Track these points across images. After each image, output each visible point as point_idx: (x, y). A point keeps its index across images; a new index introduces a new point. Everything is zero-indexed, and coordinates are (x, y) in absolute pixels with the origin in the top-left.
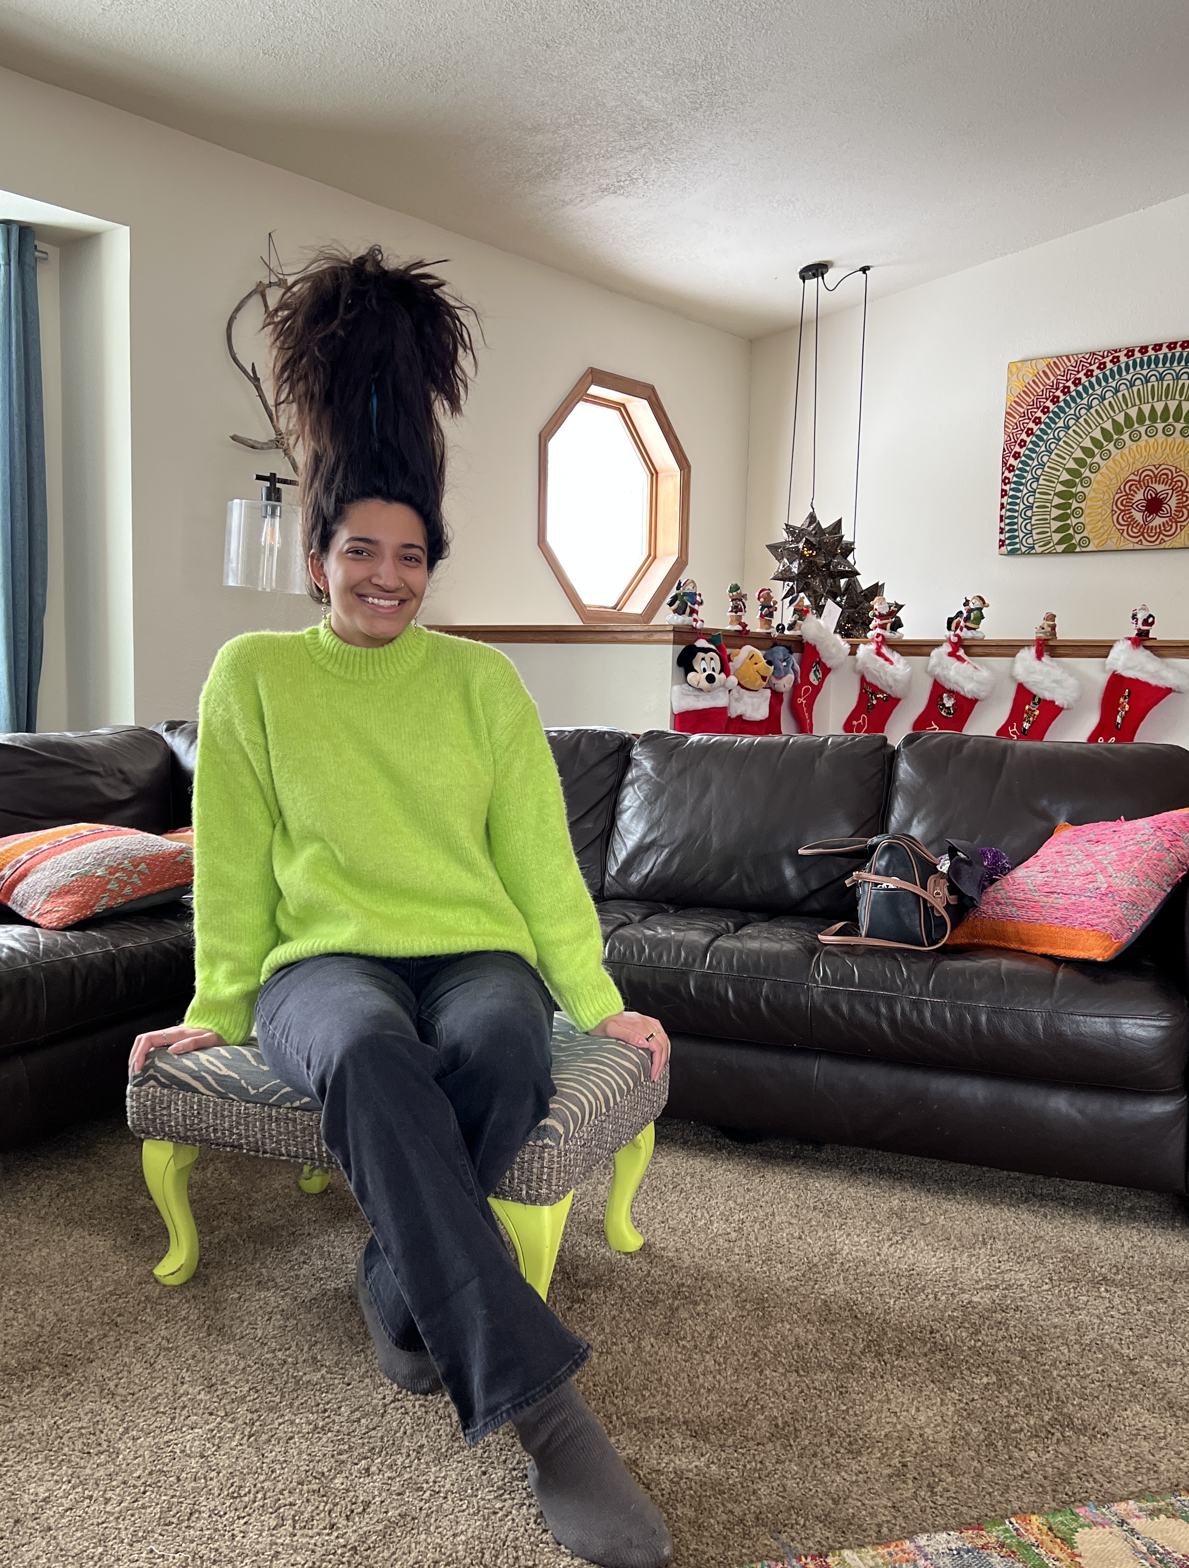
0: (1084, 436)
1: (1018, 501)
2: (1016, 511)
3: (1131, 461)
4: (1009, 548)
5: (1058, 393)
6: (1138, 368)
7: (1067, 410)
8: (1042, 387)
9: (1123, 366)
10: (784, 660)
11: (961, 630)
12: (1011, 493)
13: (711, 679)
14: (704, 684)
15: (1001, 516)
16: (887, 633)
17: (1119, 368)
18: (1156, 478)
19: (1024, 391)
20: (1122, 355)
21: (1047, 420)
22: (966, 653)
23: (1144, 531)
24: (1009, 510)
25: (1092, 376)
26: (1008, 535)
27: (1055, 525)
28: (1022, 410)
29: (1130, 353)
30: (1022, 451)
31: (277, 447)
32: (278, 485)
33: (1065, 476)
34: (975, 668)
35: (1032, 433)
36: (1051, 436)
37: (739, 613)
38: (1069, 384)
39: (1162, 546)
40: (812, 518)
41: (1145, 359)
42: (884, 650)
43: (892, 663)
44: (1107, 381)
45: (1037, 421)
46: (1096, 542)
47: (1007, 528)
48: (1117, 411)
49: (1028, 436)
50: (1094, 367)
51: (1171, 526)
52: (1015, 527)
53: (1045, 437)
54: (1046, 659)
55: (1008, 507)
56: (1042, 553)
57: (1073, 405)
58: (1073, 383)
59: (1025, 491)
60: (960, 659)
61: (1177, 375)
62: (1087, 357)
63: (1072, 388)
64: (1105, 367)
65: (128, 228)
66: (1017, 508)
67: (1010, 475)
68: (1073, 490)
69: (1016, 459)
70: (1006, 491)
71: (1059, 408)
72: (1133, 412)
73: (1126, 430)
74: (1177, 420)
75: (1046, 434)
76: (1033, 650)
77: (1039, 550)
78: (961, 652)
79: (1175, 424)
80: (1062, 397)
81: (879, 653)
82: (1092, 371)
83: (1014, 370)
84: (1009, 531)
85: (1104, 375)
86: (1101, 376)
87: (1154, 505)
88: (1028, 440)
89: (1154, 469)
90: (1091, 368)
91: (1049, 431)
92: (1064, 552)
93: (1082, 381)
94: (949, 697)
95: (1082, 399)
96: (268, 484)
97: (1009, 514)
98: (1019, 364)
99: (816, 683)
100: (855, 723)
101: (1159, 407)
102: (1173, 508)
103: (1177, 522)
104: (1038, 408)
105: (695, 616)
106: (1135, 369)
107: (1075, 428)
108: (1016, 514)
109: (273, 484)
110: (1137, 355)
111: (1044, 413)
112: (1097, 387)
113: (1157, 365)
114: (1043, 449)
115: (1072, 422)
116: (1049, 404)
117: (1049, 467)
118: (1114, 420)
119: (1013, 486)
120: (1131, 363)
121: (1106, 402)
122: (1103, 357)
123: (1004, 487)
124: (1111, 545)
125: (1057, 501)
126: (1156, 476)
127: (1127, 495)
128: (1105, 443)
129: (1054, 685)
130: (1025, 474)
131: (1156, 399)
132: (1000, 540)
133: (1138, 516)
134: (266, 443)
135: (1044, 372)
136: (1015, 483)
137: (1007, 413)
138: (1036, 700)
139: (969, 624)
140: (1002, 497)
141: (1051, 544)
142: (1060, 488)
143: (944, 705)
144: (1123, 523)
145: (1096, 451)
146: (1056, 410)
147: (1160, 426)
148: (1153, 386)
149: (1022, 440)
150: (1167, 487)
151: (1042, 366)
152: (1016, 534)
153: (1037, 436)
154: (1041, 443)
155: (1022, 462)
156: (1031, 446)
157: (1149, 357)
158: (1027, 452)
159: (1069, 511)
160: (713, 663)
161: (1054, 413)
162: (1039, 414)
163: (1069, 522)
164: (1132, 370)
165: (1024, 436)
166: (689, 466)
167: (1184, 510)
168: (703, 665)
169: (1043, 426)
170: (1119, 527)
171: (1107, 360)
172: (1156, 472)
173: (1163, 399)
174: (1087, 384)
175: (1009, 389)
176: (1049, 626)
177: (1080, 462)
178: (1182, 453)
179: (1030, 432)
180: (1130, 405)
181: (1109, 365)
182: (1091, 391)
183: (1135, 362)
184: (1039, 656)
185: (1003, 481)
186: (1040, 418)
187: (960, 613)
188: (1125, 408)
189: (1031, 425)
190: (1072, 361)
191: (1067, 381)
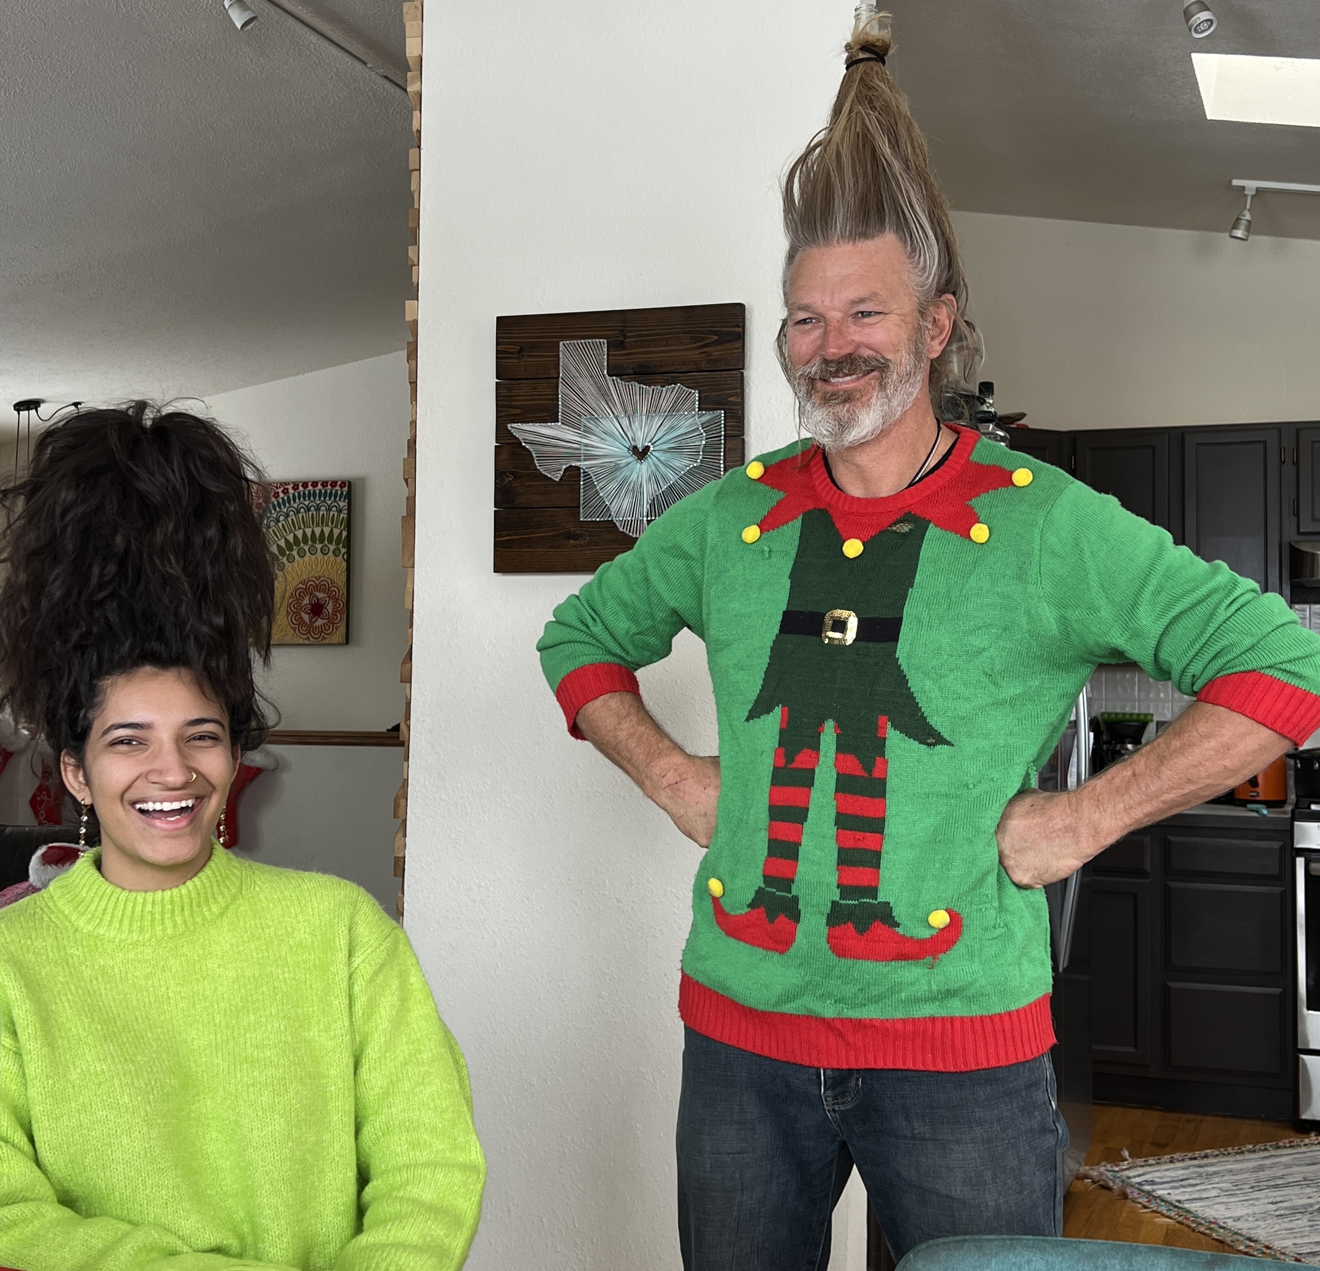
3: (300, 573)
6: (302, 500)
9: (291, 496)
17: (288, 497)
20: (290, 487)
23: (310, 629)
29: (296, 487)
41: (307, 492)
44: (280, 508)
48: (289, 532)
51: (329, 627)
61: (329, 507)
64: (278, 496)
72: (299, 534)
73: (295, 548)
74: (330, 542)
79: (330, 546)
86: (276, 503)
87: (317, 609)
89: (315, 580)
101: (318, 531)
102: (330, 612)
103: (333, 624)
110: (301, 488)
113: (315, 498)
118: (286, 539)
120: (296, 494)
121: (280, 524)
122: (277, 488)
124: (287, 640)
126: (317, 586)
127: (298, 600)
131: (315, 525)
133: (306, 617)
144: (296, 622)
147: (319, 546)
148: (313, 514)
150: (325, 596)
164: (297, 500)
167: (338, 614)
170: (293, 626)
171: (280, 490)
172: (317, 583)
178: (335, 569)
180: (297, 528)
181: (281, 495)
183: (299, 493)
188: (294, 530)
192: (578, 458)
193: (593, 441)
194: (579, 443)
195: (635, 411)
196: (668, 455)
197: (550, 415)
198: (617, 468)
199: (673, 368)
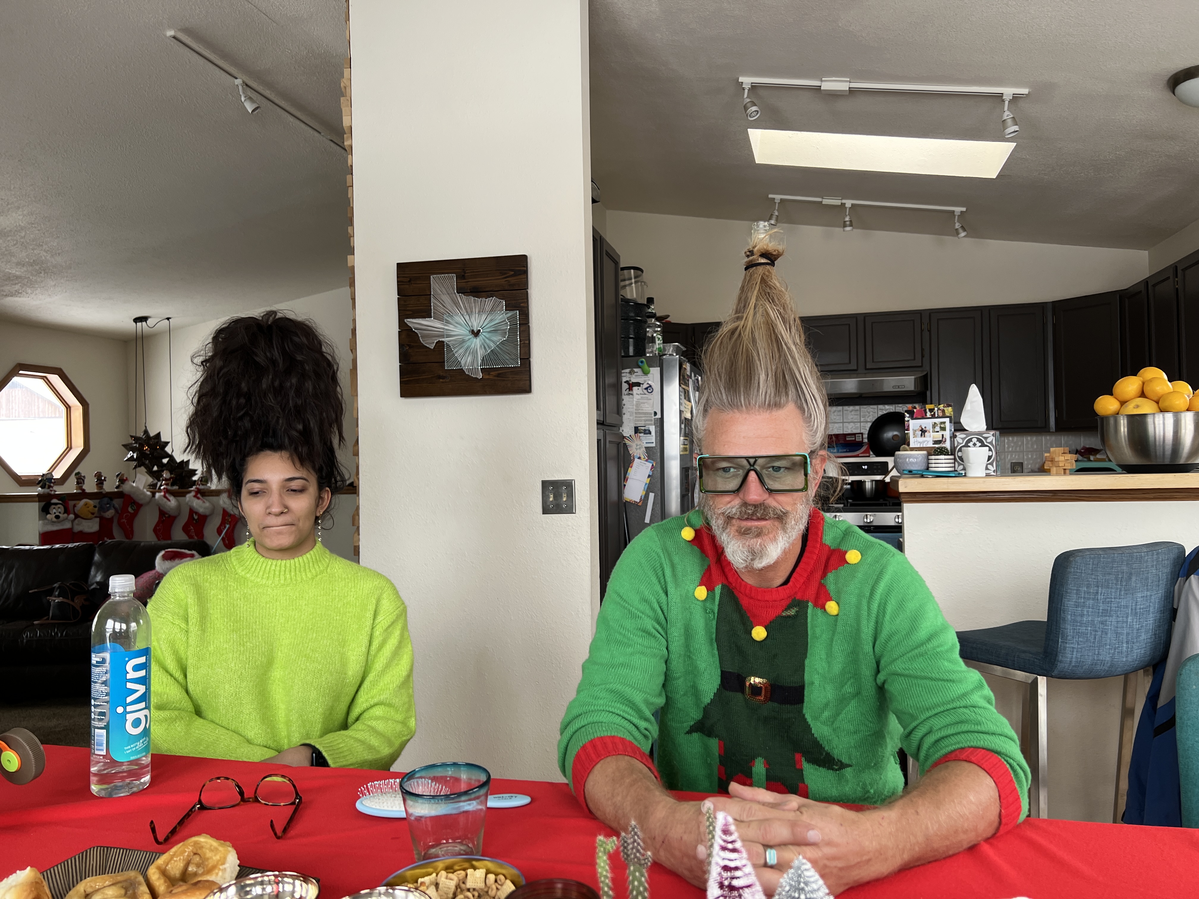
10: (108, 504)
13: (57, 517)
14: (54, 519)
16: (169, 487)
34: (204, 502)
37: (80, 485)
40: (146, 432)
42: (167, 495)
60: (198, 498)
78: (199, 495)
81: (165, 497)
99: (134, 512)
100: (158, 528)
105: (51, 489)
138: (229, 515)
143: (194, 518)
160: (59, 510)
166: (87, 404)
168: (54, 511)
192: (443, 336)
193: (451, 327)
194: (443, 329)
195: (472, 312)
196: (490, 334)
197: (427, 314)
198: (463, 341)
199: (491, 289)
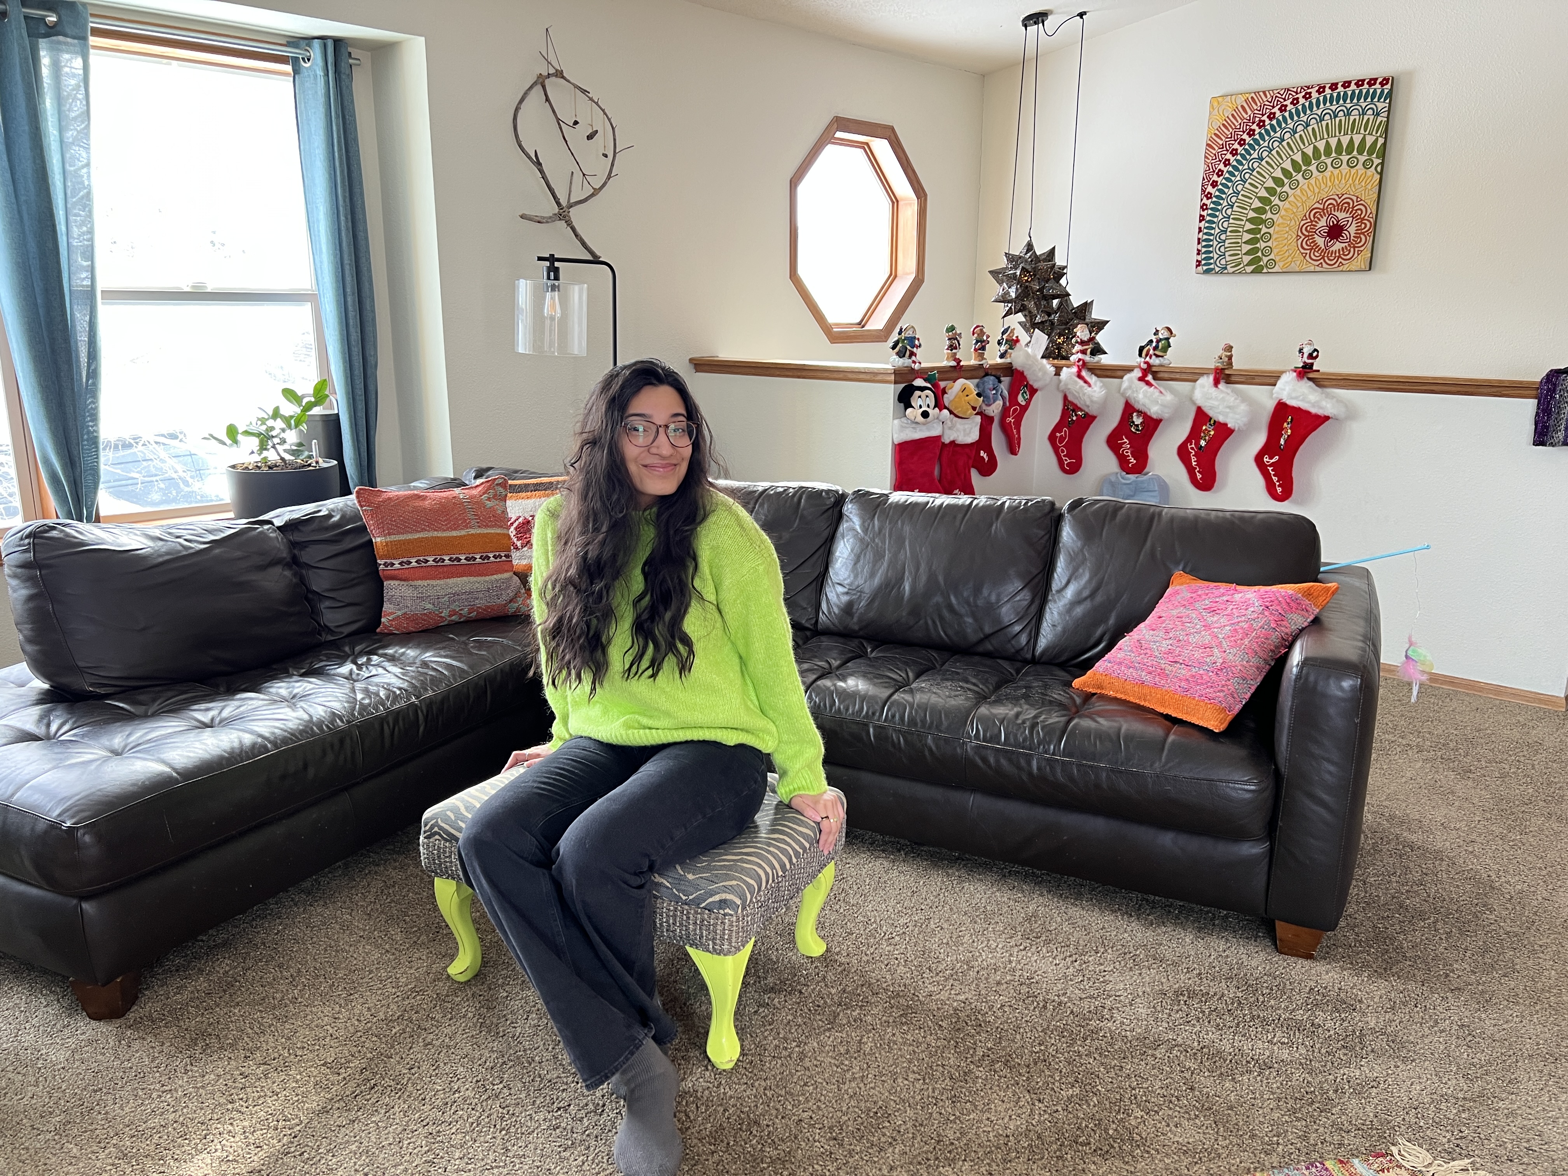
0: (1275, 167)
1: (1214, 226)
2: (1212, 235)
3: (1317, 190)
4: (1205, 268)
5: (1254, 127)
6: (1328, 104)
7: (1262, 142)
8: (1240, 121)
9: (1314, 101)
10: (994, 389)
11: (1151, 357)
12: (1208, 218)
13: (925, 415)
14: (920, 419)
15: (1199, 239)
16: (1087, 358)
17: (1311, 103)
18: (1339, 207)
19: (1224, 125)
20: (1314, 91)
21: (1243, 152)
22: (1155, 379)
23: (1324, 254)
24: (1206, 234)
25: (1285, 110)
26: (1204, 256)
27: (1246, 248)
28: (1221, 142)
29: (1321, 90)
30: (1219, 180)
31: (560, 219)
32: (557, 264)
33: (1257, 204)
34: (1161, 392)
35: (1229, 164)
36: (1246, 167)
37: (954, 351)
38: (1265, 118)
39: (1341, 268)
40: (1030, 247)
41: (1335, 95)
42: (1084, 373)
43: (1090, 385)
44: (1299, 116)
45: (1234, 153)
46: (1281, 264)
47: (1204, 250)
48: (1307, 144)
49: (1225, 166)
50: (1288, 103)
51: (1350, 251)
52: (1211, 249)
53: (1240, 167)
54: (1222, 386)
55: (1205, 231)
56: (1233, 273)
57: (1267, 138)
58: (1268, 117)
59: (1221, 217)
60: (1148, 384)
61: (1363, 110)
62: (1282, 92)
63: (1267, 122)
64: (1298, 102)
65: (423, 39)
66: (1212, 232)
67: (1208, 202)
68: (1263, 217)
69: (1214, 187)
70: (1203, 216)
71: (1255, 140)
72: (1321, 145)
73: (1313, 162)
74: (1360, 152)
75: (1242, 164)
76: (1211, 378)
77: (1231, 270)
78: (1149, 378)
79: (1359, 157)
80: (1257, 131)
81: (1079, 376)
82: (1286, 106)
83: (1215, 104)
84: (1205, 253)
85: (1297, 110)
86: (1293, 111)
87: (1335, 232)
88: (1225, 170)
89: (1337, 198)
90: (1285, 103)
91: (1244, 162)
92: (1252, 272)
93: (1277, 116)
94: (1138, 416)
95: (1275, 132)
96: (547, 264)
97: (1205, 237)
98: (1220, 99)
99: (1023, 403)
100: (1058, 435)
101: (1345, 141)
102: (1352, 235)
103: (1354, 247)
104: (1235, 141)
106: (1325, 104)
107: (1267, 159)
108: (1211, 238)
109: (552, 264)
110: (1328, 91)
111: (1241, 146)
112: (1289, 121)
113: (1345, 101)
114: (1238, 178)
115: (1265, 154)
116: (1245, 136)
117: (1242, 195)
118: (1303, 152)
119: (1210, 212)
120: (1321, 99)
121: (1297, 136)
122: (1297, 93)
123: (1202, 213)
124: (1294, 267)
125: (1249, 226)
126: (1338, 205)
127: (1312, 221)
128: (1294, 174)
129: (1228, 410)
130: (1221, 202)
131: (1342, 133)
132: (1197, 261)
133: (1320, 241)
134: (550, 217)
135: (1242, 107)
136: (1212, 209)
137: (1208, 145)
138: (1212, 422)
139: (1157, 353)
140: (1200, 221)
141: (1242, 265)
142: (1252, 214)
143: (1133, 422)
144: (1306, 247)
145: (1286, 181)
146: (1252, 142)
147: (1345, 158)
148: (1340, 121)
149: (1220, 170)
150: (1348, 215)
151: (1241, 101)
152: (1211, 255)
153: (1234, 167)
154: (1236, 173)
155: (1219, 190)
156: (1227, 175)
157: (1339, 93)
158: (1224, 181)
159: (1258, 236)
160: (928, 401)
161: (1250, 145)
162: (1236, 146)
163: (1258, 245)
164: (1322, 106)
165: (1222, 166)
166: (926, 195)
167: (1362, 236)
168: (920, 402)
169: (1239, 157)
170: (1303, 251)
171: (1300, 96)
172: (1339, 201)
173: (1349, 132)
174: (1281, 118)
175: (1210, 122)
176: (1226, 356)
177: (1271, 191)
178: (1363, 184)
179: (1227, 163)
180: (1318, 138)
181: (1302, 101)
182: (1284, 125)
183: (1325, 97)
184: (1216, 383)
185: (1202, 207)
186: (1236, 150)
187: (1151, 341)
188: (1314, 141)
189: (1229, 156)
190: (1269, 96)
191: (1263, 115)
